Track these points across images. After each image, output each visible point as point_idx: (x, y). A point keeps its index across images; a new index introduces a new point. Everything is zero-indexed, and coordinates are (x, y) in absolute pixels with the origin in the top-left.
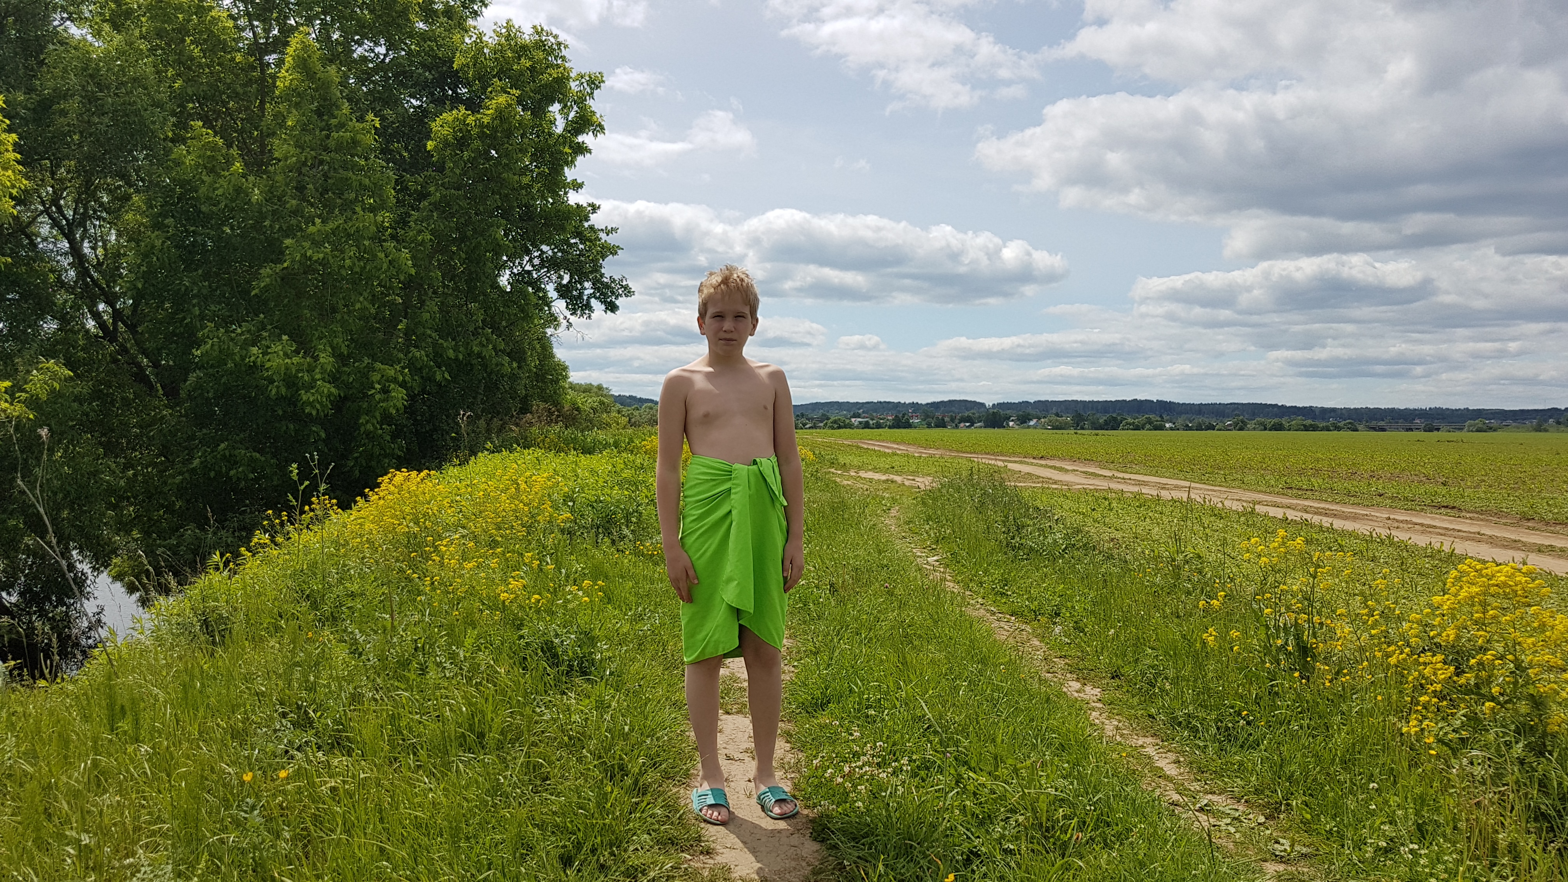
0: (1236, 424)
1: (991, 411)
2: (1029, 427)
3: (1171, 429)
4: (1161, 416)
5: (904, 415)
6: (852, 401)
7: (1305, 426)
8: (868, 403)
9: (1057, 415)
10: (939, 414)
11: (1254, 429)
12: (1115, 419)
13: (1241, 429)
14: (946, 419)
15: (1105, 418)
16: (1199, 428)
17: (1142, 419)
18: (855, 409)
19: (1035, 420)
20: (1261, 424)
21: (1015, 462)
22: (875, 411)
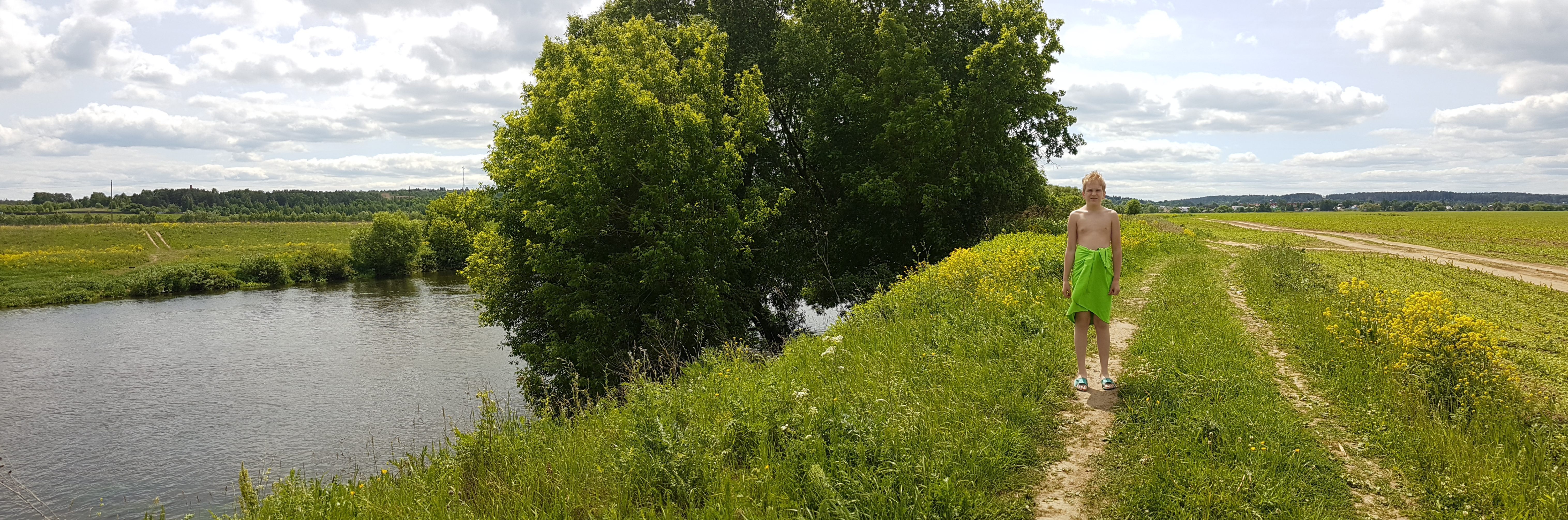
0: (1495, 207)
1: (1325, 200)
2: (1351, 210)
3: (1450, 210)
4: (1443, 202)
5: (1266, 204)
6: (1232, 195)
7: (1544, 207)
8: (1243, 196)
9: (1371, 202)
10: (1290, 203)
11: (1508, 210)
12: (1410, 204)
13: (1499, 210)
14: (1295, 206)
15: (1404, 204)
16: (1470, 209)
17: (1429, 204)
18: (1235, 200)
19: (1355, 206)
20: (1513, 206)
21: (1324, 235)
22: (1248, 201)
